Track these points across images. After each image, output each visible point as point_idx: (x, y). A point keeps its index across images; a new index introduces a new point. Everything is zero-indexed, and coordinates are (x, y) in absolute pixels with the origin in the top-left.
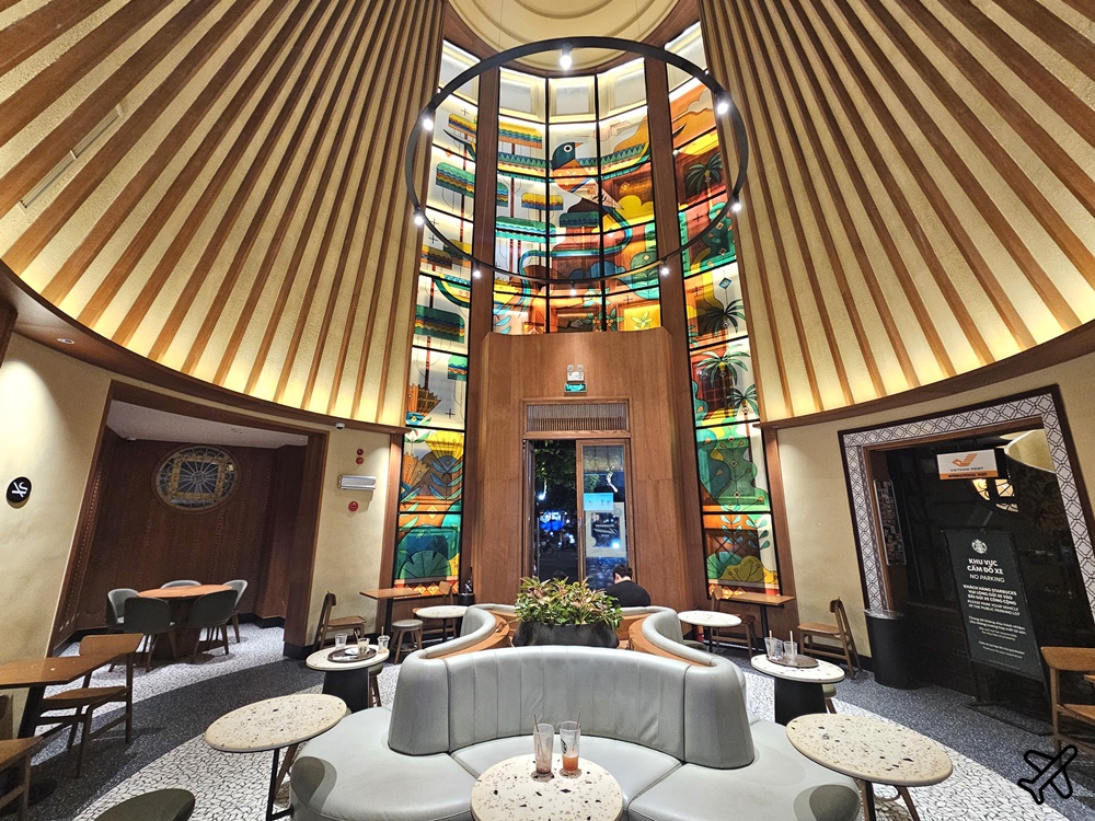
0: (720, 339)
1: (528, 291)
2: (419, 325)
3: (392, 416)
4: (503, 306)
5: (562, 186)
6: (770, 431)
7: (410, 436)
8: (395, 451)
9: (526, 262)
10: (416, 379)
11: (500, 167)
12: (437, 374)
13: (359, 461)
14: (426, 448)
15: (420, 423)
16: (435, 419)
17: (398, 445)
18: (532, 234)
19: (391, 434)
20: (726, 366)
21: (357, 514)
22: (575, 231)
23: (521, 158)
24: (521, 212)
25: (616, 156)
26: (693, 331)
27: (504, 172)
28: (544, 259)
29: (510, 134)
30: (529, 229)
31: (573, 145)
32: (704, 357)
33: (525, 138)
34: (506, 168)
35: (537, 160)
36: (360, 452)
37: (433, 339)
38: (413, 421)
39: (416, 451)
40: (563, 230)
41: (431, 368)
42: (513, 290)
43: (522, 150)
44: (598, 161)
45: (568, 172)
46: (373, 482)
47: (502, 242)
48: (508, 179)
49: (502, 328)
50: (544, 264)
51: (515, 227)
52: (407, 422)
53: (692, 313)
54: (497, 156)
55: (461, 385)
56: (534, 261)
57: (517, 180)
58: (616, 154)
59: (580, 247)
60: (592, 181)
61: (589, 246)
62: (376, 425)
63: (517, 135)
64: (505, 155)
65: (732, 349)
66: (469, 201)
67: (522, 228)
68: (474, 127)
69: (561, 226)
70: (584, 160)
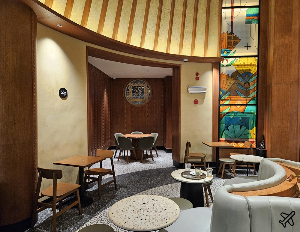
3: (213, 52)
7: (224, 63)
8: (216, 72)
10: (226, 28)
12: (238, 23)
13: (197, 79)
14: (234, 69)
15: (229, 55)
16: (238, 51)
17: (216, 68)
19: (213, 63)
21: (198, 106)
36: (197, 74)
37: (235, 2)
38: (225, 54)
39: (228, 71)
41: (234, 20)
46: (205, 89)
52: (222, 55)
55: (255, 27)
62: (204, 58)
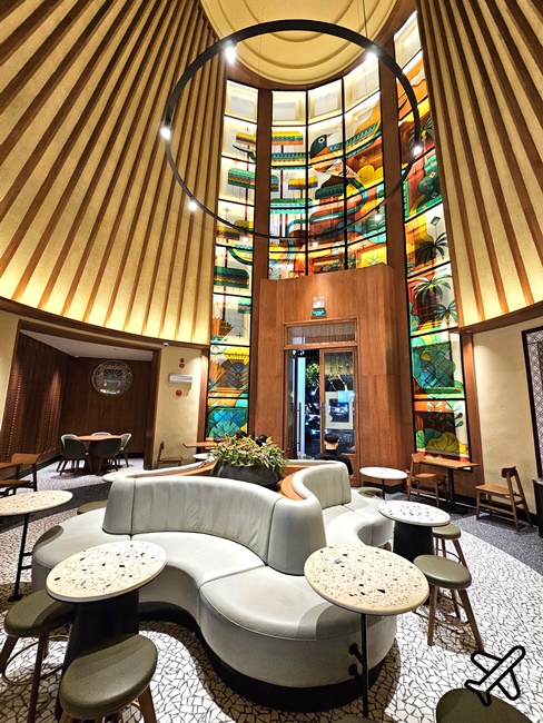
0: (430, 267)
1: (292, 249)
2: (219, 279)
3: (201, 337)
4: (275, 261)
5: (318, 170)
6: (467, 335)
7: (214, 350)
8: (204, 360)
9: (291, 230)
10: (217, 314)
11: (273, 164)
12: (231, 310)
13: (182, 366)
14: (225, 358)
15: (220, 342)
16: (230, 339)
17: (206, 355)
18: (296, 208)
19: (201, 349)
20: (434, 288)
21: (182, 398)
22: (327, 201)
23: (288, 154)
24: (288, 194)
25: (357, 137)
26: (411, 263)
27: (275, 167)
28: (304, 225)
29: (280, 138)
30: (293, 205)
31: (325, 136)
32: (419, 282)
33: (291, 140)
34: (277, 164)
35: (299, 154)
36: (182, 360)
37: (228, 288)
38: (216, 341)
39: (219, 360)
40: (318, 202)
41: (227, 307)
42: (282, 249)
43: (289, 149)
44: (343, 145)
45: (321, 158)
46: (191, 378)
47: (275, 218)
48: (278, 172)
49: (274, 276)
50: (304, 228)
51: (284, 205)
52: (212, 342)
53: (410, 248)
54: (270, 157)
55: (247, 316)
56: (297, 227)
57: (285, 172)
58: (356, 136)
59: (329, 212)
60: (339, 161)
61: (336, 211)
62: (192, 344)
63: (285, 138)
64: (276, 155)
65: (439, 273)
66: (252, 192)
67: (288, 205)
68: (255, 139)
69: (316, 198)
70: (333, 146)
